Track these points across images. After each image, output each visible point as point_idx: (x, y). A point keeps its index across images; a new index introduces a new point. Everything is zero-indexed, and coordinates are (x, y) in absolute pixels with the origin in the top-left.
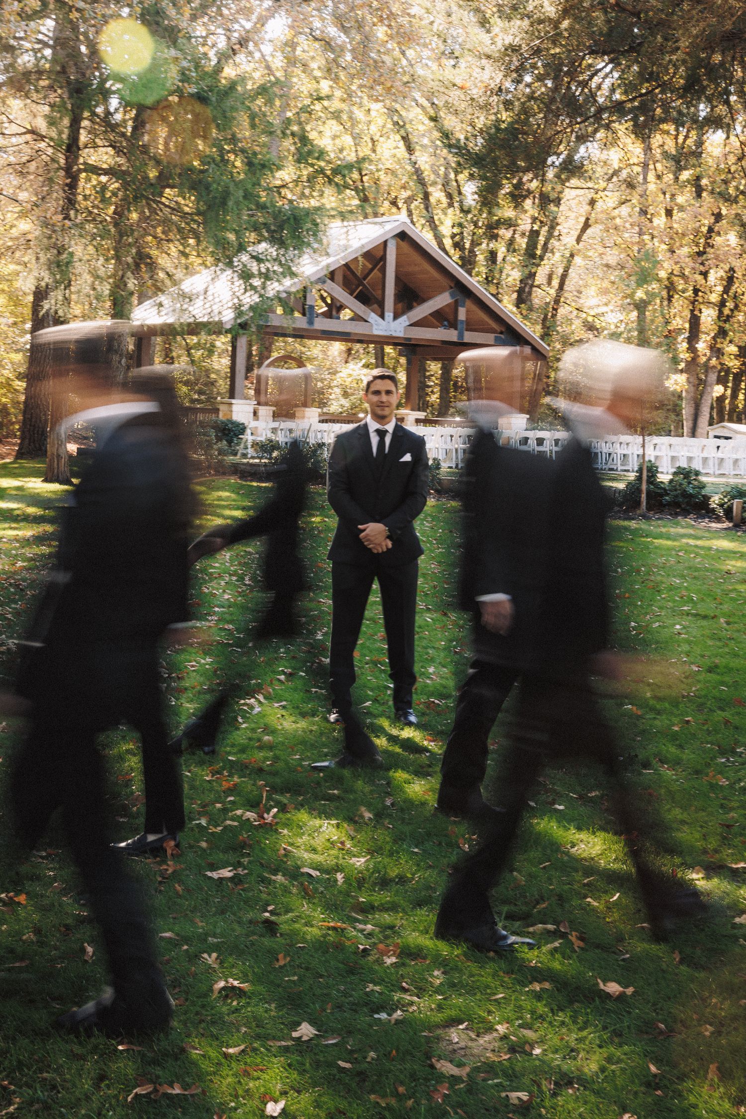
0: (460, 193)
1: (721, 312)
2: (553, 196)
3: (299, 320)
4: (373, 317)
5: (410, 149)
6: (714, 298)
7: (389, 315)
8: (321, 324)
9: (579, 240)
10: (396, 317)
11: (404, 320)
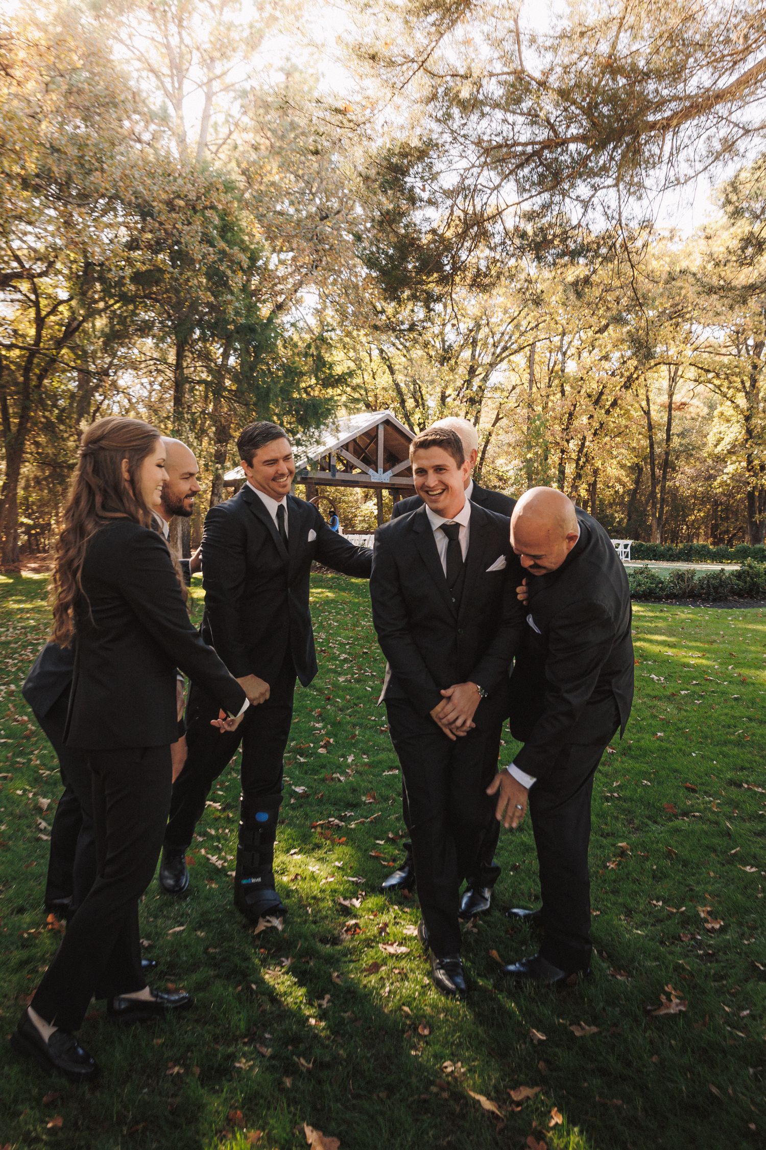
0: (422, 399)
1: (577, 464)
2: (477, 399)
3: (327, 475)
4: (371, 472)
5: (392, 372)
6: (574, 456)
7: (381, 470)
8: (339, 476)
9: (493, 425)
10: (384, 471)
11: (389, 473)
